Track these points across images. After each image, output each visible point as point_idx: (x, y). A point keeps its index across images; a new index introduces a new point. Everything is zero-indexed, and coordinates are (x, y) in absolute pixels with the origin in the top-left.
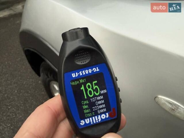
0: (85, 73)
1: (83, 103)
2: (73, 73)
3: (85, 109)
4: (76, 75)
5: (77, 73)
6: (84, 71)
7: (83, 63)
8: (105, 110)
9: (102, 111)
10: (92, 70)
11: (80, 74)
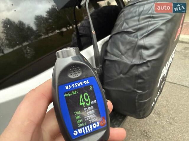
0: (77, 85)
1: (76, 113)
2: (67, 86)
3: (77, 120)
4: (69, 87)
5: (70, 86)
6: (76, 84)
7: (75, 77)
8: (96, 119)
9: (93, 120)
10: (83, 83)
11: (72, 86)
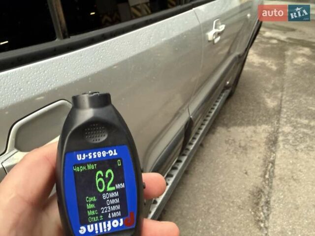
0: (97, 155)
1: (88, 199)
2: (79, 154)
3: (89, 210)
5: (84, 155)
6: (95, 153)
7: (95, 142)
8: (119, 214)
9: (114, 215)
10: (107, 153)
